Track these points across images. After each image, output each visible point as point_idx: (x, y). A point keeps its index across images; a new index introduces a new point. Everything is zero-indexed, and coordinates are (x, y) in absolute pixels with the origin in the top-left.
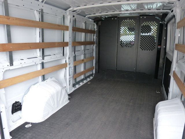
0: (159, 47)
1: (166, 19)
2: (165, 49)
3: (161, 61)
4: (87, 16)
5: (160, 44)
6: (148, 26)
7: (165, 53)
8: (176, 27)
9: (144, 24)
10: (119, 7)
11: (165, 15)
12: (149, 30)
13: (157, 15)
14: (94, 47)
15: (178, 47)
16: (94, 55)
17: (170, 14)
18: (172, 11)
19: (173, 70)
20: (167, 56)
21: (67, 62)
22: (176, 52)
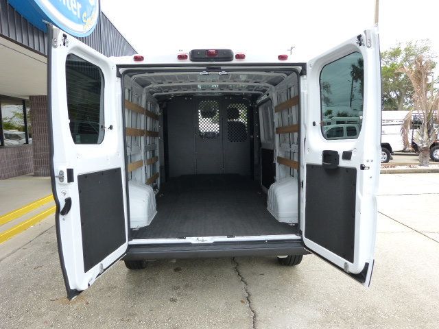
0: (252, 137)
1: (259, 101)
2: (259, 138)
3: (256, 156)
4: (154, 95)
5: (252, 133)
6: (236, 109)
7: (260, 144)
8: (274, 111)
9: (231, 106)
10: (196, 86)
11: (256, 96)
12: (237, 116)
13: (246, 95)
14: (157, 141)
15: (279, 130)
16: (157, 154)
17: (264, 98)
18: (268, 95)
19: (277, 155)
20: (264, 147)
21: (143, 158)
22: (277, 136)
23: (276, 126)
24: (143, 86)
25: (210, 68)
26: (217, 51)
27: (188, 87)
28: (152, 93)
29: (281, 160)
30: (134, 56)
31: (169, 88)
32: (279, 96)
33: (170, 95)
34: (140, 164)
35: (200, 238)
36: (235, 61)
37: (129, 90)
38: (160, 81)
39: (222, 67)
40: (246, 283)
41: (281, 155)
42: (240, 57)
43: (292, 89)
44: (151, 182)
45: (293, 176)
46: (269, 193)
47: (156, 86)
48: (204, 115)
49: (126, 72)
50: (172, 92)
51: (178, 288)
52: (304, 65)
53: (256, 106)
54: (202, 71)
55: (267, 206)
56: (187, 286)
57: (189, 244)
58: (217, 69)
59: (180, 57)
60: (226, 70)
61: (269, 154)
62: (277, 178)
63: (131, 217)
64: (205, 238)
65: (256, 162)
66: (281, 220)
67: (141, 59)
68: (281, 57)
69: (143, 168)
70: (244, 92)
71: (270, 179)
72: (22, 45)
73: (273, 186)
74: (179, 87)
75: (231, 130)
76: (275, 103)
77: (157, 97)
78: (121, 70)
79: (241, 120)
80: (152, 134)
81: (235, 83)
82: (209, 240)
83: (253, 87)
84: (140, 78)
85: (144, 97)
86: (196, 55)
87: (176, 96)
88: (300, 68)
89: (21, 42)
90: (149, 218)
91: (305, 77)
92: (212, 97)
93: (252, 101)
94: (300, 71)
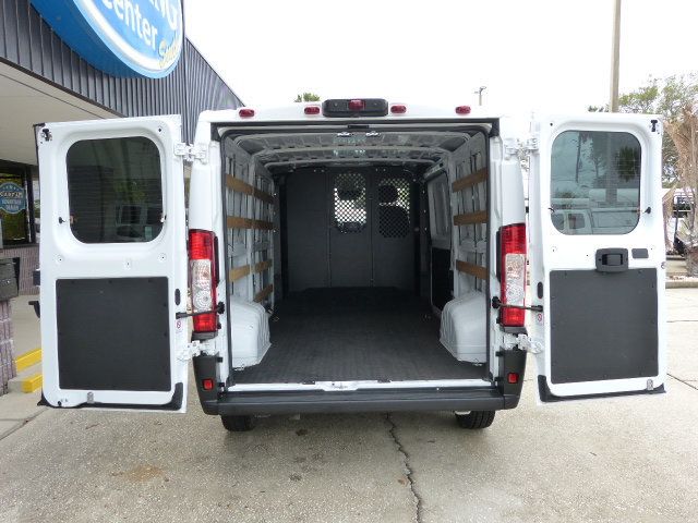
0: (417, 230)
1: (428, 175)
2: (428, 232)
3: (423, 260)
4: (266, 165)
5: (417, 223)
6: (392, 187)
7: (430, 241)
8: (451, 190)
9: (385, 182)
10: (331, 152)
11: (424, 168)
12: (395, 196)
13: (408, 165)
14: (270, 235)
15: (459, 220)
16: (271, 254)
17: (436, 169)
18: (441, 165)
19: (456, 258)
20: (435, 245)
21: (249, 262)
22: (455, 228)
23: (455, 213)
24: (251, 153)
25: (353, 127)
26: (363, 101)
27: (320, 154)
28: (264, 163)
29: (461, 266)
30: (239, 109)
31: (290, 155)
32: (459, 167)
33: (290, 166)
34: (245, 270)
35: (337, 383)
36: (390, 116)
37: (231, 160)
38: (276, 145)
39: (371, 126)
40: (406, 455)
41: (462, 258)
42: (398, 109)
43: (479, 156)
44: (261, 298)
45: (480, 290)
46: (443, 316)
47: (270, 152)
48: (343, 196)
49: (227, 134)
50: (294, 162)
51: (303, 460)
52: (495, 122)
53: (423, 182)
54: (340, 131)
55: (439, 337)
56: (316, 457)
57: (320, 392)
58: (364, 128)
59: (309, 111)
60: (377, 130)
61: (443, 256)
62: (456, 292)
63: (233, 351)
64: (345, 383)
65: (423, 267)
66: (461, 358)
67: (249, 113)
68: (461, 110)
69: (250, 276)
70: (405, 160)
71: (445, 294)
72: (70, 92)
73: (449, 306)
74: (305, 154)
75: (384, 219)
76: (452, 177)
77: (272, 169)
78: (221, 131)
79: (400, 203)
80: (263, 225)
81: (391, 148)
82: (350, 386)
83: (419, 153)
84: (246, 141)
85: (252, 169)
86: (332, 108)
87: (300, 167)
88: (490, 126)
89: (69, 88)
90: (259, 352)
91: (497, 139)
92: (354, 169)
93: (416, 174)
94: (489, 131)
